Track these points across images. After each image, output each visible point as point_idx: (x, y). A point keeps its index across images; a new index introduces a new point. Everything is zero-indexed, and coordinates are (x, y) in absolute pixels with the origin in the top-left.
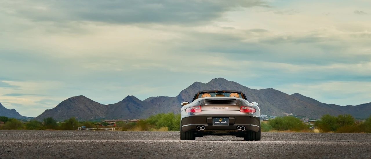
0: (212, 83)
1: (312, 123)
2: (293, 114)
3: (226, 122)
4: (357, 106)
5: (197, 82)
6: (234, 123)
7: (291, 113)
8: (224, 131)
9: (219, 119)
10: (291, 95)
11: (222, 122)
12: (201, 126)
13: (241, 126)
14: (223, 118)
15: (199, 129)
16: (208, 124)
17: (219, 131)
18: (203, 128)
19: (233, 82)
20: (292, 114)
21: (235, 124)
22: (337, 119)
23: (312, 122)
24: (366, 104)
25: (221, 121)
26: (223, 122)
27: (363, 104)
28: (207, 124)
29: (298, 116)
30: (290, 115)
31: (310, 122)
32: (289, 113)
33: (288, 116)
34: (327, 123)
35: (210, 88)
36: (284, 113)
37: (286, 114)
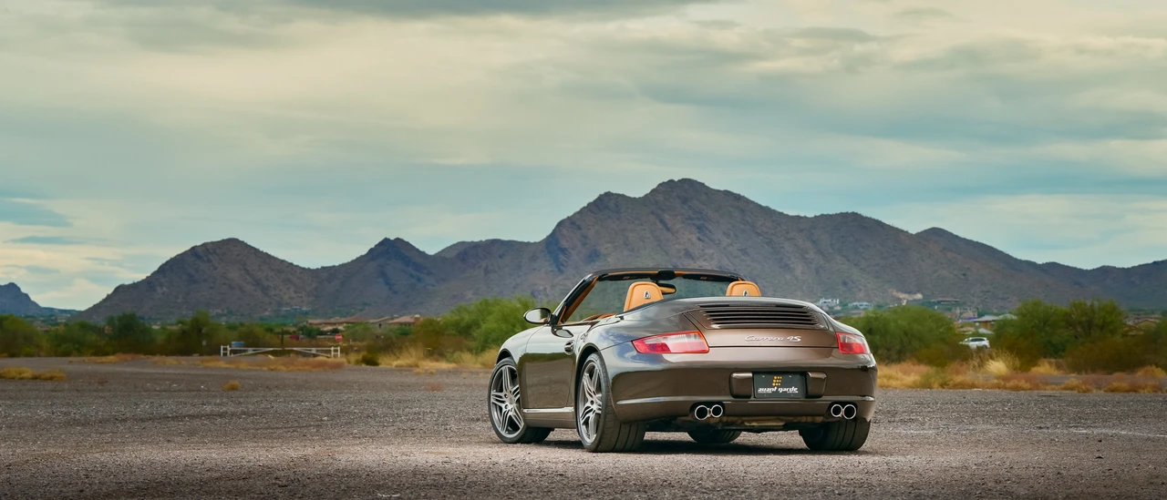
0: (660, 197)
1: (986, 328)
2: (922, 293)
3: (794, 390)
5: (608, 194)
6: (823, 392)
7: (919, 291)
10: (918, 234)
11: (781, 390)
12: (710, 404)
13: (843, 404)
14: (785, 376)
15: (702, 413)
16: (734, 396)
17: (757, 421)
18: (717, 412)
19: (727, 193)
20: (919, 296)
21: (824, 398)
22: (1067, 315)
23: (986, 322)
24: (1162, 262)
25: (778, 387)
26: (785, 390)
27: (1155, 263)
28: (730, 397)
29: (939, 302)
30: (915, 300)
31: (979, 322)
32: (910, 293)
33: (908, 301)
34: (1033, 327)
35: (653, 213)
36: (895, 293)
37: (902, 296)
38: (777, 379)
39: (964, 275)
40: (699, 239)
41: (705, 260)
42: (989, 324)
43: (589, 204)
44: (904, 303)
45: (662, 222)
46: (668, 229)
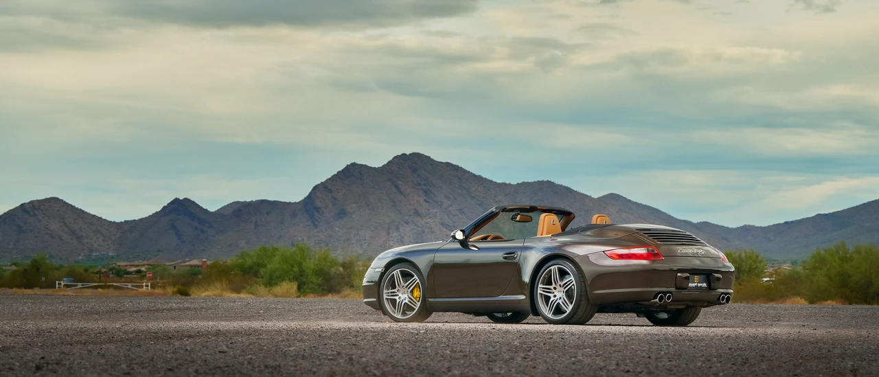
0: (395, 168)
3: (705, 285)
5: (354, 165)
11: (699, 285)
12: (665, 293)
16: (677, 288)
18: (669, 298)
19: (448, 165)
21: (718, 290)
24: (792, 222)
25: (698, 283)
26: (701, 285)
28: (674, 290)
35: (389, 180)
38: (696, 278)
40: (426, 201)
41: (430, 218)
43: (339, 172)
45: (397, 187)
46: (401, 193)
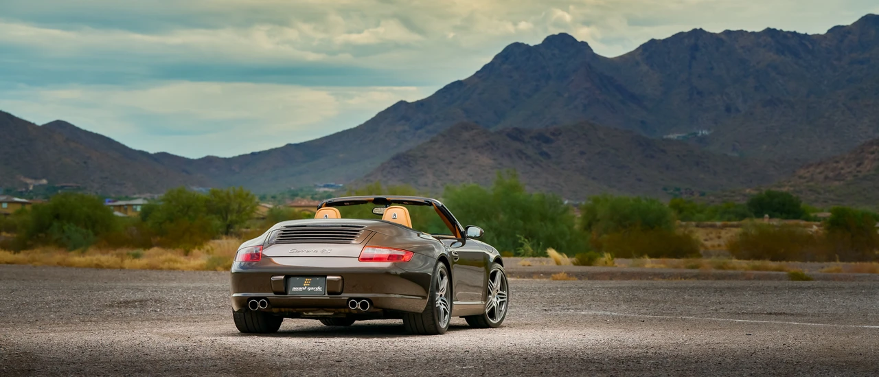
1: (120, 211)
2: (47, 179)
3: (319, 289)
4: (234, 158)
6: (339, 290)
7: (44, 177)
8: (327, 312)
9: (302, 279)
10: (44, 126)
11: (309, 289)
12: (258, 299)
13: (358, 299)
14: (314, 279)
15: (254, 305)
16: (275, 293)
17: (312, 311)
18: (263, 304)
20: (44, 182)
21: (343, 295)
23: (120, 206)
24: (260, 153)
25: (308, 287)
26: (313, 288)
27: (253, 154)
28: (272, 294)
29: (62, 187)
30: (41, 185)
31: (115, 206)
32: (36, 178)
33: (34, 187)
34: (178, 211)
36: (22, 179)
37: (29, 181)
38: (307, 281)
39: (85, 163)
42: (122, 208)
44: (31, 188)
